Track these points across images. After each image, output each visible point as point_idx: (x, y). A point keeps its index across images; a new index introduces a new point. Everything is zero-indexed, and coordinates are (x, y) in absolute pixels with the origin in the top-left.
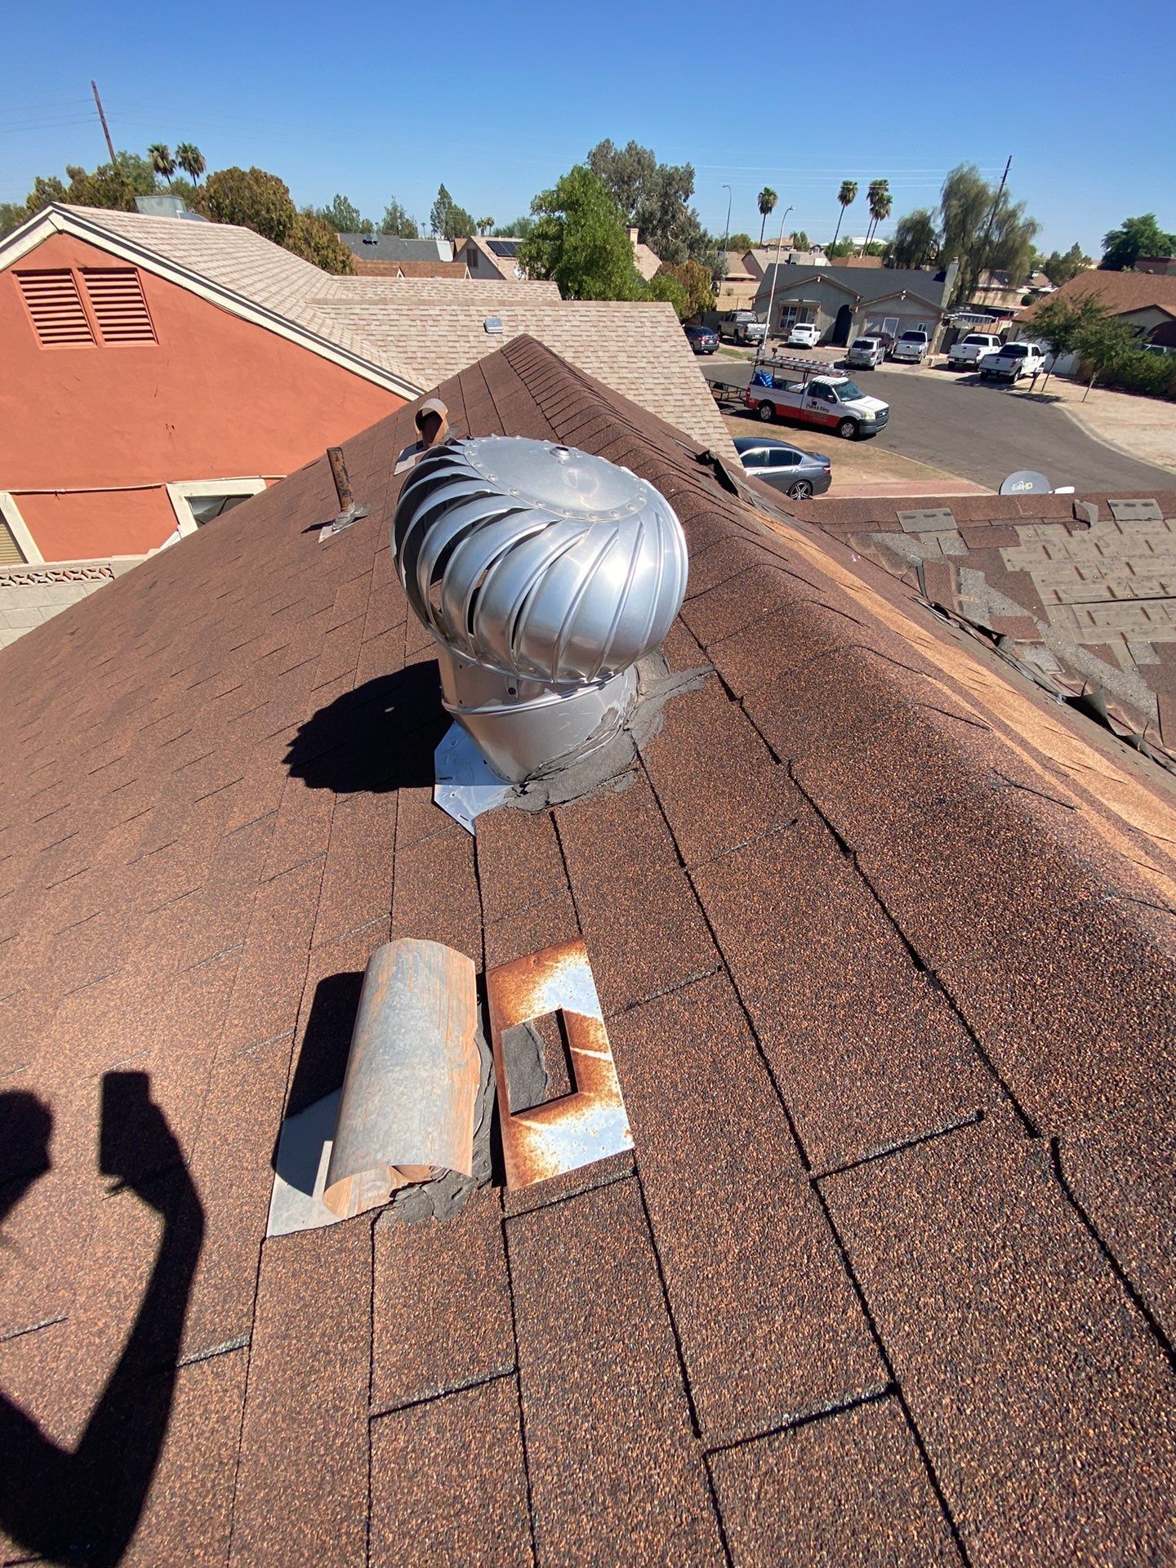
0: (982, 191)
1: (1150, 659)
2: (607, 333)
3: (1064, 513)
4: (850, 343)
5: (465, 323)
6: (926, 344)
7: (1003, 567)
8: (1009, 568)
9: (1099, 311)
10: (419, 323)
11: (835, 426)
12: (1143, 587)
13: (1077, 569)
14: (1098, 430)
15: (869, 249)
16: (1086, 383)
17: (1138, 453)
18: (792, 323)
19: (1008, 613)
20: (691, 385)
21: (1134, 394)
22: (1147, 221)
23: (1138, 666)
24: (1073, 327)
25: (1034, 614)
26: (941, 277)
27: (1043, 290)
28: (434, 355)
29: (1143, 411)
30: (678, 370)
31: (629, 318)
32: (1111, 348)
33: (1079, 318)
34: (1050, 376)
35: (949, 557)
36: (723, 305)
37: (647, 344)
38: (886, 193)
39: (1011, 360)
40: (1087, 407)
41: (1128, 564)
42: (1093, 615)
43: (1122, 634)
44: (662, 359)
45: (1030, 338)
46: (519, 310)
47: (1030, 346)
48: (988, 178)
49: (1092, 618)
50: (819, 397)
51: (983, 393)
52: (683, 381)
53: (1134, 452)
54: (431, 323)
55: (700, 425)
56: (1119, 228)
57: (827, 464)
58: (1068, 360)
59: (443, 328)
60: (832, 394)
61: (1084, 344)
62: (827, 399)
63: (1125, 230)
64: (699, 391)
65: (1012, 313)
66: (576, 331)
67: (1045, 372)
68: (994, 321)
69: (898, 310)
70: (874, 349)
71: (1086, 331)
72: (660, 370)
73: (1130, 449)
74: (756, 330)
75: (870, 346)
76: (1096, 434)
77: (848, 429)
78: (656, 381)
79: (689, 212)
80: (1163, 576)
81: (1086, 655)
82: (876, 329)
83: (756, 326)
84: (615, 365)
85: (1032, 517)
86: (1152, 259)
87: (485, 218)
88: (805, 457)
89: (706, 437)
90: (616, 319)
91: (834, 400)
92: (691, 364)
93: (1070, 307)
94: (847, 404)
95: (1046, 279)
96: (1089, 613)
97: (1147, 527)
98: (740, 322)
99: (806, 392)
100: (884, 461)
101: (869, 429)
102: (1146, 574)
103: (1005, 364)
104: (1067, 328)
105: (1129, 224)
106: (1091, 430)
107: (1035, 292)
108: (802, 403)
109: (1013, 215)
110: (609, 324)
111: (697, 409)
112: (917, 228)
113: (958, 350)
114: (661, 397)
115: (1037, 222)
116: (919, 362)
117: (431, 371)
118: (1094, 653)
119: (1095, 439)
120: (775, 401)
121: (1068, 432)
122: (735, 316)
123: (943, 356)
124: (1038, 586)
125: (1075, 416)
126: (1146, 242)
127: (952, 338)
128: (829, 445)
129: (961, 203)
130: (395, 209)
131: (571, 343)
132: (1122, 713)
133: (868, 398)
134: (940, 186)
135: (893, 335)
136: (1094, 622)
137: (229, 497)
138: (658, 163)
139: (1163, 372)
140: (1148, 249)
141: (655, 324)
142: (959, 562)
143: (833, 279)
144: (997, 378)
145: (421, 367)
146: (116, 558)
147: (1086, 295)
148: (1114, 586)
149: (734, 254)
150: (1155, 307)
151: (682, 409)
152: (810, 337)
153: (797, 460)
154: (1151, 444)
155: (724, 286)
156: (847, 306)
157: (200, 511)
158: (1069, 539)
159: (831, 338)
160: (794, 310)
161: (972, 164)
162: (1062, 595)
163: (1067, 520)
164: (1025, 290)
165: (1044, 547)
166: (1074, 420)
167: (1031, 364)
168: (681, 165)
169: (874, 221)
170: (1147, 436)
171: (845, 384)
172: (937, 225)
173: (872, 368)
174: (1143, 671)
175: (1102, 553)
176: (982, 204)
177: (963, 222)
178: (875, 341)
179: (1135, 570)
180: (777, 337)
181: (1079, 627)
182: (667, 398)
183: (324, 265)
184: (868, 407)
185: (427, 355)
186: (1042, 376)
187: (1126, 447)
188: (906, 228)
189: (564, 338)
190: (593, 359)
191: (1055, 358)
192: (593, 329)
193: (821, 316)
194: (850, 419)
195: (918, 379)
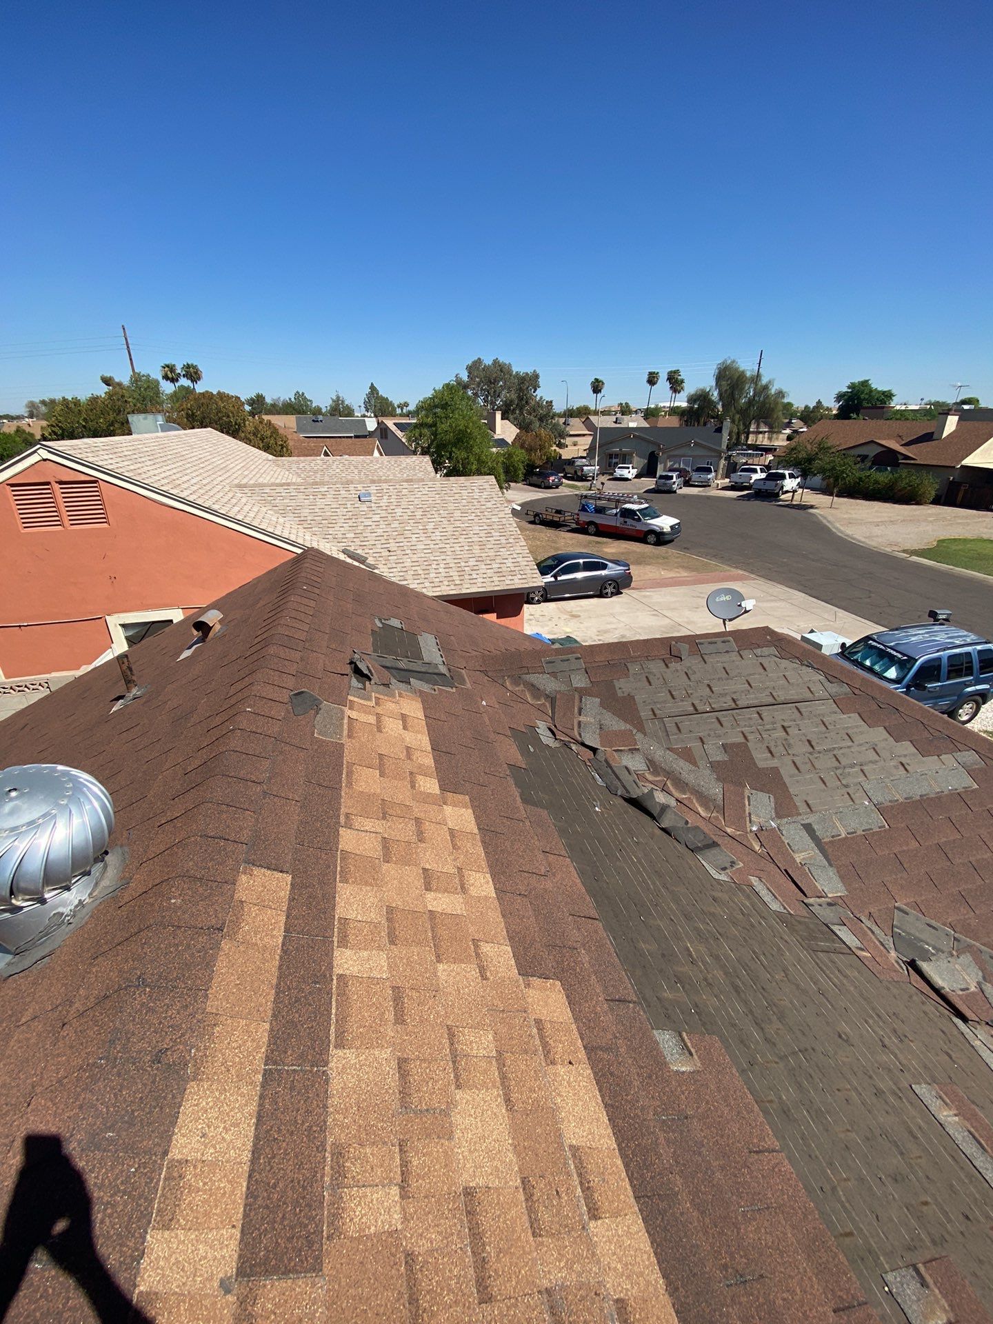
0: (742, 374)
1: (720, 756)
2: (447, 498)
3: (663, 652)
4: (658, 476)
5: (345, 496)
6: (713, 474)
7: (615, 693)
8: (620, 694)
9: (829, 448)
10: (311, 497)
11: (642, 536)
12: (718, 702)
13: (670, 692)
14: (842, 528)
15: (674, 411)
16: (831, 494)
17: (872, 543)
18: (616, 464)
19: (616, 728)
20: (506, 530)
21: (869, 500)
22: (865, 383)
23: (710, 763)
24: (814, 460)
25: (635, 728)
26: (719, 430)
27: (801, 430)
28: (321, 518)
29: (877, 511)
30: (498, 520)
31: (463, 487)
32: (843, 472)
33: (817, 454)
34: (805, 490)
35: (576, 689)
36: (566, 454)
37: (476, 503)
38: (679, 377)
39: (775, 482)
40: (833, 511)
41: (709, 686)
42: (680, 725)
43: (701, 738)
44: (486, 513)
45: (785, 468)
46: (385, 486)
47: (787, 472)
48: (747, 366)
49: (678, 728)
50: (628, 518)
51: (757, 504)
52: (501, 527)
53: (868, 543)
54: (319, 497)
55: (512, 556)
56: (845, 390)
57: (627, 568)
58: (817, 480)
59: (329, 499)
60: (637, 515)
61: (822, 471)
62: (634, 519)
63: (849, 390)
64: (511, 533)
65: (775, 449)
66: (425, 498)
67: (800, 487)
68: (762, 455)
69: (690, 453)
70: (674, 479)
71: (823, 461)
72: (485, 521)
73: (867, 541)
74: (589, 470)
75: (671, 478)
76: (842, 532)
77: (652, 538)
78: (481, 528)
79: (538, 398)
80: (735, 692)
81: (670, 756)
82: (676, 466)
83: (589, 468)
84: (452, 519)
85: (639, 656)
86: (874, 407)
87: (402, 402)
88: (610, 565)
89: (516, 564)
90: (454, 489)
91: (639, 520)
92: (507, 516)
93: (809, 447)
94: (649, 521)
95: (802, 423)
96: (676, 723)
97: (726, 658)
98: (578, 466)
99: (619, 515)
100: (679, 560)
101: (667, 538)
102: (722, 692)
103: (770, 485)
104: (810, 460)
105: (852, 386)
106: (837, 528)
107: (795, 432)
108: (618, 522)
109: (766, 388)
110: (449, 491)
111: (511, 545)
112: (701, 398)
113: (738, 476)
114: (484, 539)
115: (784, 390)
116: (710, 486)
117: (317, 529)
118: (678, 754)
119: (840, 534)
120: (598, 521)
121: (821, 531)
122: (574, 462)
123: (727, 480)
124: (640, 706)
125: (825, 518)
126: (867, 397)
127: (732, 469)
128: (638, 550)
129: (729, 382)
130: (338, 397)
131: (421, 506)
132: (694, 801)
133: (664, 517)
134: (713, 372)
135: (689, 469)
136: (680, 731)
137: (154, 622)
138: (515, 369)
139: (887, 484)
140: (869, 401)
141: (482, 490)
142: (582, 692)
143: (642, 435)
144: (767, 493)
145: (310, 526)
146: (54, 674)
147: (819, 439)
148: (696, 702)
149: (577, 420)
150: (872, 442)
151: (500, 546)
152: (630, 473)
153: (604, 567)
154: (881, 536)
155: (568, 441)
156: (654, 452)
157: (130, 633)
158: (666, 670)
159: (645, 472)
160: (617, 456)
161: (732, 358)
162: (657, 712)
163: (664, 657)
164: (788, 431)
165: (647, 677)
166: (825, 521)
167: (790, 484)
168: (530, 370)
169: (674, 395)
170: (877, 531)
171: (647, 508)
172: (715, 395)
173: (675, 492)
174: (714, 766)
175: (689, 679)
176: (744, 383)
177: (732, 394)
178: (675, 475)
179: (713, 689)
180: (606, 473)
181: (668, 735)
182: (488, 539)
183: (266, 449)
184: (665, 523)
185: (316, 518)
186: (800, 491)
187: (863, 540)
188: (691, 400)
189: (416, 503)
190: (436, 516)
191: (805, 479)
192: (437, 496)
193: (636, 459)
194: (652, 532)
195: (708, 498)
